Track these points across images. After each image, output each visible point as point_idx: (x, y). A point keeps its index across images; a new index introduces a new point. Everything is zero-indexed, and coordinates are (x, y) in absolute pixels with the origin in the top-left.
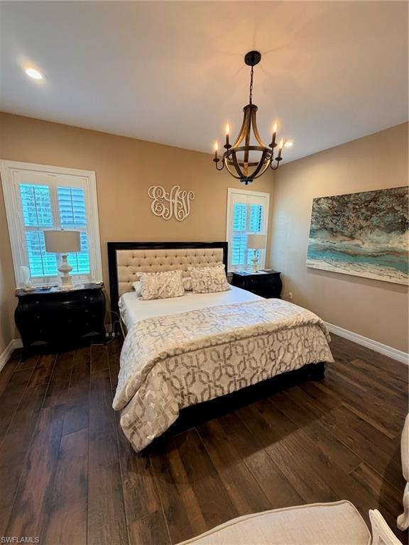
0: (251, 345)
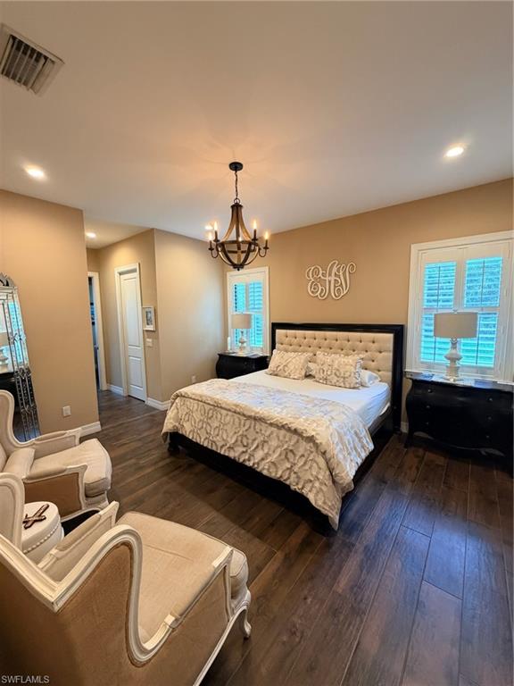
0: (228, 418)
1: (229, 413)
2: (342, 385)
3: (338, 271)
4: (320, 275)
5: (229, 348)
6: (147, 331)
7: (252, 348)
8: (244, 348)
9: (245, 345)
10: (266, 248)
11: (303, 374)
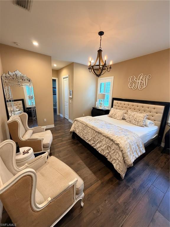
1: (90, 129)
2: (137, 124)
3: (143, 78)
4: (135, 80)
5: (97, 105)
6: (70, 98)
7: (104, 107)
8: (102, 106)
9: (102, 105)
10: (110, 68)
11: (122, 118)
